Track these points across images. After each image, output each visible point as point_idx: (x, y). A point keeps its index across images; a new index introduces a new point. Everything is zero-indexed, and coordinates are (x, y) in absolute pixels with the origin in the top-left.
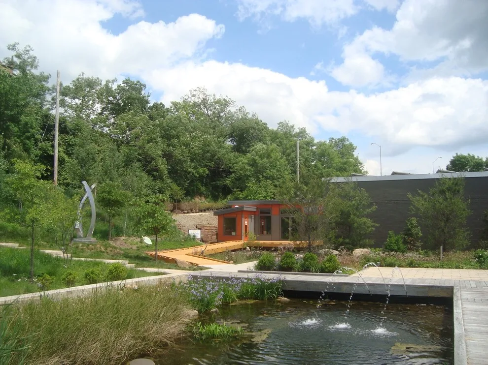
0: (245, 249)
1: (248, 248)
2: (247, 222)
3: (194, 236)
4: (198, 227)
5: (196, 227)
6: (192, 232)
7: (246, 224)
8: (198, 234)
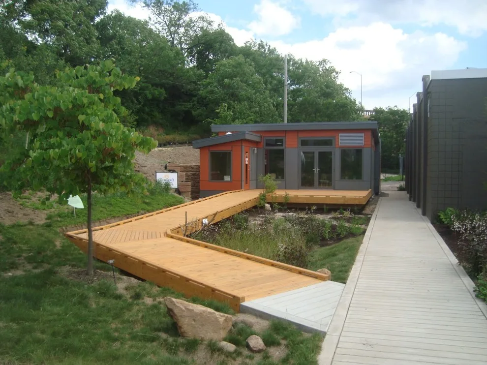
0: (263, 207)
1: (268, 206)
2: (247, 159)
3: (167, 184)
4: (169, 168)
5: (166, 168)
6: (162, 177)
7: (247, 163)
8: (172, 179)
